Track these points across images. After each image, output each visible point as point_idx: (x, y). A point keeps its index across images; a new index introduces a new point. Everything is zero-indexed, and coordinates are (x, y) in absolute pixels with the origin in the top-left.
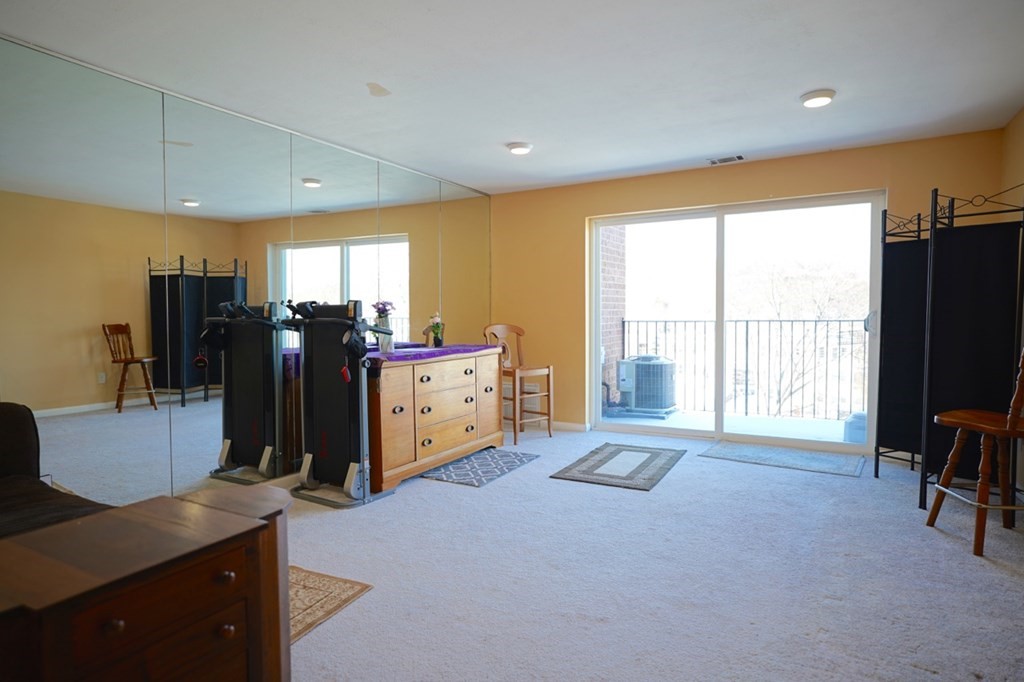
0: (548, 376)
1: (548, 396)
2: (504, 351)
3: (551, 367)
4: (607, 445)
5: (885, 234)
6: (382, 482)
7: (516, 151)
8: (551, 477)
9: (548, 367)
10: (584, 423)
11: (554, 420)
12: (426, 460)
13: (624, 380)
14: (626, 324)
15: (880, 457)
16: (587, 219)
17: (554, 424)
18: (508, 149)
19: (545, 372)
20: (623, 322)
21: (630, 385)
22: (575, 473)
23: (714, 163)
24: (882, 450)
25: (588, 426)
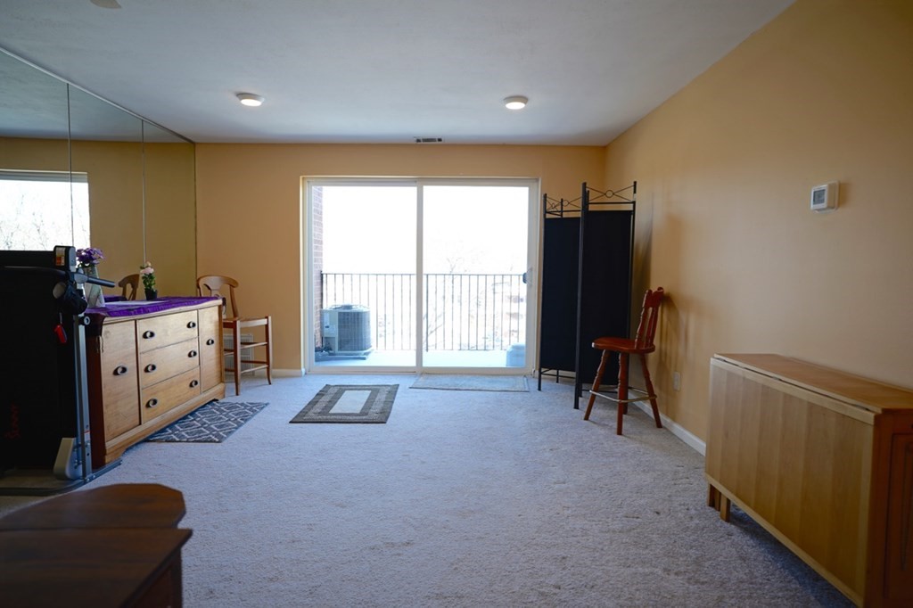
0: (267, 326)
1: (267, 346)
2: (224, 303)
3: (270, 318)
4: (328, 386)
5: (546, 212)
6: (105, 454)
7: (247, 102)
8: (291, 422)
9: (267, 318)
10: (300, 368)
11: (274, 368)
12: (152, 422)
13: (327, 327)
14: (324, 276)
15: (542, 376)
16: (301, 177)
17: (273, 371)
18: (237, 99)
19: (264, 322)
20: (322, 275)
21: (333, 331)
23: (418, 141)
24: (543, 370)
25: (303, 370)
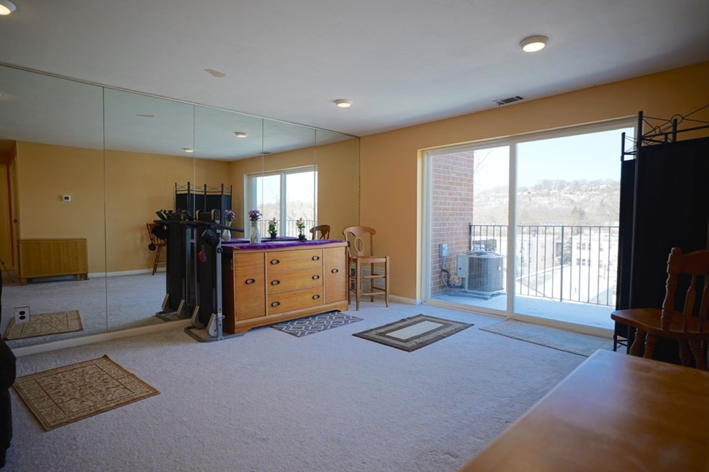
0: (386, 263)
1: (386, 277)
2: (349, 245)
3: (388, 258)
4: (421, 315)
5: (624, 153)
6: (234, 328)
7: (342, 105)
8: (353, 335)
9: (386, 257)
10: (415, 298)
12: (272, 316)
13: (460, 269)
14: (473, 227)
16: (419, 152)
17: (389, 296)
18: (335, 104)
19: (384, 260)
20: (470, 226)
21: (465, 273)
22: (372, 334)
23: (500, 104)
24: (619, 338)
25: (418, 299)
